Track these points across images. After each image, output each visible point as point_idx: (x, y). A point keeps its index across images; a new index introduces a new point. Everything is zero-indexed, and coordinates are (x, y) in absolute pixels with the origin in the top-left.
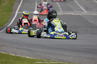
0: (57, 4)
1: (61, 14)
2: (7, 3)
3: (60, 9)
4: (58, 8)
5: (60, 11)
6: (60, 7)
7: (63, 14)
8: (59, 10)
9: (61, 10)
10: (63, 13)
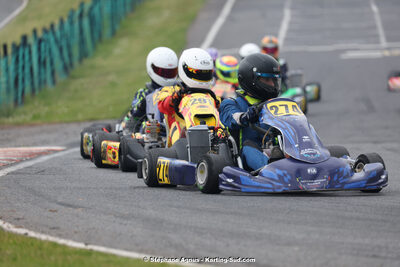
0: (372, 13)
1: (378, 54)
2: (166, 14)
3: (381, 32)
4: (375, 27)
5: (378, 42)
6: (379, 24)
7: (387, 53)
8: (377, 36)
9: (383, 39)
10: (388, 49)
